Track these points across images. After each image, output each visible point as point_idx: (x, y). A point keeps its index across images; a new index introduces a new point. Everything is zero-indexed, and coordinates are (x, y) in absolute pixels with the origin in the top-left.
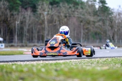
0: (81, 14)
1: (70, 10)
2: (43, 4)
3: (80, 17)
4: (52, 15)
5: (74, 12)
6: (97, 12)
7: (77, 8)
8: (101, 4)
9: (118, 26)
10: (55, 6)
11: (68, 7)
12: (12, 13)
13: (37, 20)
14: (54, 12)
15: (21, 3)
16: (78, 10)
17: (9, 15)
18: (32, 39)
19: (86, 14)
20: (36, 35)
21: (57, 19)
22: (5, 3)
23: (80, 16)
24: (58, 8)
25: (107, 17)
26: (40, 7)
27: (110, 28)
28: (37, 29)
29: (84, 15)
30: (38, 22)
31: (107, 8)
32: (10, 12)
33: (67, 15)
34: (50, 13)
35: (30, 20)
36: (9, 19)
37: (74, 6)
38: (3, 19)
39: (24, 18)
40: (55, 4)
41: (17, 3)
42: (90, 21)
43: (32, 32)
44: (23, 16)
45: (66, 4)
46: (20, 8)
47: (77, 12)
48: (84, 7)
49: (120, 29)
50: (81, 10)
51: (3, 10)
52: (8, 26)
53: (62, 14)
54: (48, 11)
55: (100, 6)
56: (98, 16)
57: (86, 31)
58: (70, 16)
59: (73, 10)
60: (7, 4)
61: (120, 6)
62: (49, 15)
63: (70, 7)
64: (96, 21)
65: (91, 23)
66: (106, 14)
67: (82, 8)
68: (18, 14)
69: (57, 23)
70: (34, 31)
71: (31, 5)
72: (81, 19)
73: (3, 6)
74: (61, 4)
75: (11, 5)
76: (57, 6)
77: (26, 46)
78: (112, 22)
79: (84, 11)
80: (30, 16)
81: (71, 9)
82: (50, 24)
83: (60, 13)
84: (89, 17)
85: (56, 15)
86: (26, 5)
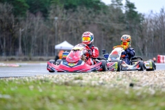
0: (103, 20)
1: (89, 16)
2: (56, 8)
3: (103, 25)
4: (67, 22)
5: (94, 17)
6: (123, 18)
7: (99, 14)
8: (128, 9)
9: (149, 36)
10: (71, 10)
11: (87, 12)
12: (17, 18)
13: (48, 27)
14: (70, 17)
15: (29, 7)
16: (99, 16)
17: (14, 21)
18: (42, 52)
19: (109, 21)
20: (47, 46)
21: (74, 27)
22: (9, 6)
23: (101, 22)
24: (75, 13)
25: (135, 24)
26: (51, 11)
27: (140, 38)
28: (49, 39)
29: (107, 21)
30: (49, 30)
31: (136, 13)
32: (15, 17)
33: (86, 21)
34: (64, 19)
35: (39, 27)
36: (13, 26)
37: (95, 11)
38: (6, 26)
39: (32, 25)
40: (71, 8)
41: (24, 6)
42: (114, 30)
43: (43, 43)
44: (30, 23)
45: (85, 8)
46: (27, 13)
47: (99, 18)
48: (107, 12)
49: (151, 40)
50: (103, 16)
51: (6, 14)
52: (12, 34)
53: (79, 20)
54: (63, 17)
55: (126, 11)
56: (125, 23)
57: (110, 42)
58: (89, 23)
59: (94, 15)
60: (11, 7)
61: (152, 11)
62: (63, 22)
63: (90, 12)
64: (122, 29)
65: (116, 32)
66: (134, 20)
67: (105, 13)
68: (25, 20)
69: (73, 31)
70: (45, 41)
71: (42, 9)
72: (103, 27)
73: (6, 10)
74: (78, 8)
75: (16, 9)
76: (74, 11)
77: (30, 59)
78: (141, 31)
79: (107, 16)
80: (40, 23)
81: (90, 14)
82: (65, 33)
83: (77, 19)
84: (113, 24)
85: (72, 21)
86: (36, 9)
